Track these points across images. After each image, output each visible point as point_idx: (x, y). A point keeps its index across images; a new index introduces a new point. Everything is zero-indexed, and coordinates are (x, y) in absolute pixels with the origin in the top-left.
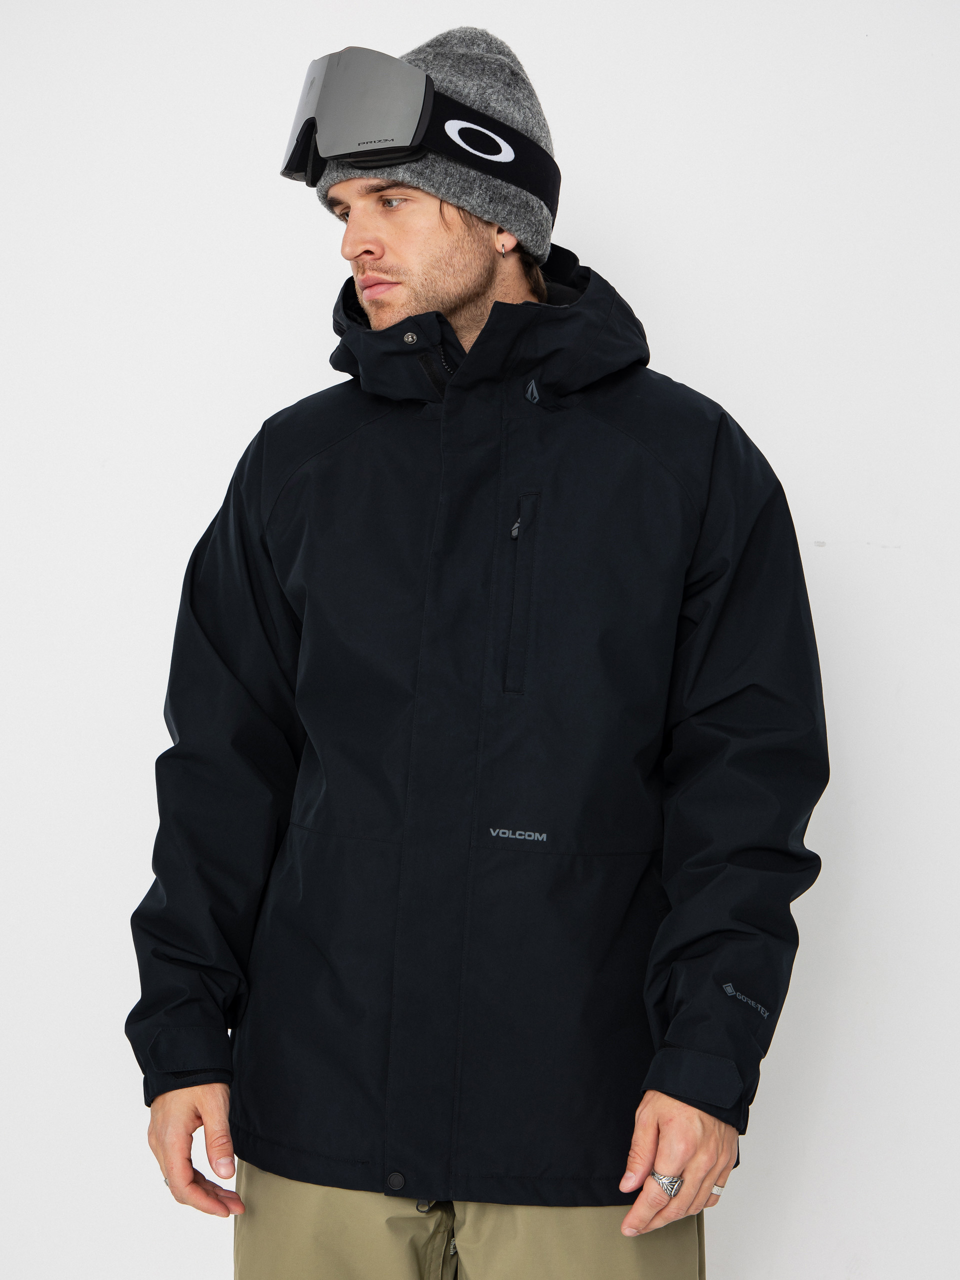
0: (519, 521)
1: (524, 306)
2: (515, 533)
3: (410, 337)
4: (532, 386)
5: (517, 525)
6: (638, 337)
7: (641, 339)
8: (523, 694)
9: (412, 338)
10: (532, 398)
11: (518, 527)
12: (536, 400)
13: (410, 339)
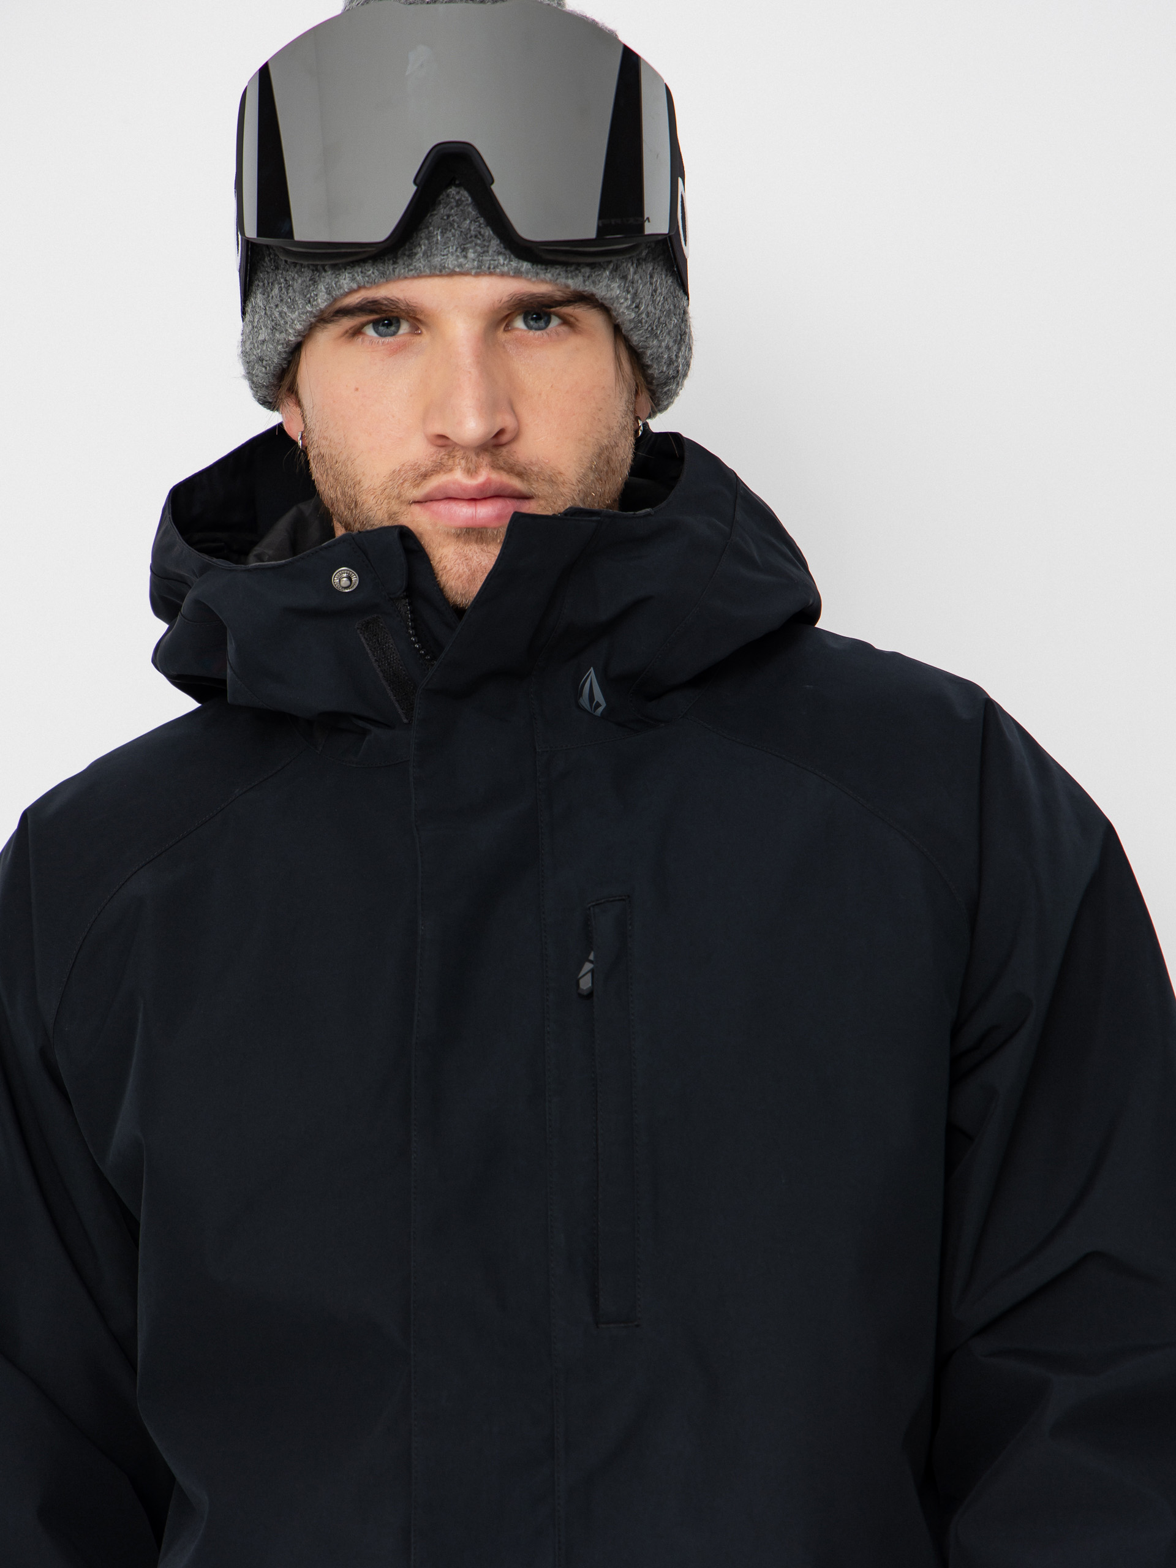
0: (591, 957)
1: (569, 517)
2: (586, 983)
3: (345, 575)
4: (591, 681)
5: (588, 966)
6: (794, 565)
7: (800, 569)
8: (637, 1326)
9: (350, 579)
10: (591, 706)
11: (592, 971)
12: (600, 709)
13: (345, 582)
